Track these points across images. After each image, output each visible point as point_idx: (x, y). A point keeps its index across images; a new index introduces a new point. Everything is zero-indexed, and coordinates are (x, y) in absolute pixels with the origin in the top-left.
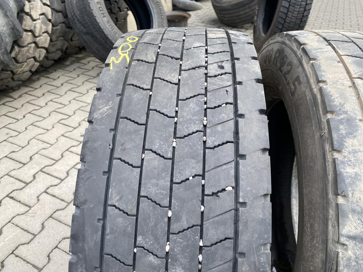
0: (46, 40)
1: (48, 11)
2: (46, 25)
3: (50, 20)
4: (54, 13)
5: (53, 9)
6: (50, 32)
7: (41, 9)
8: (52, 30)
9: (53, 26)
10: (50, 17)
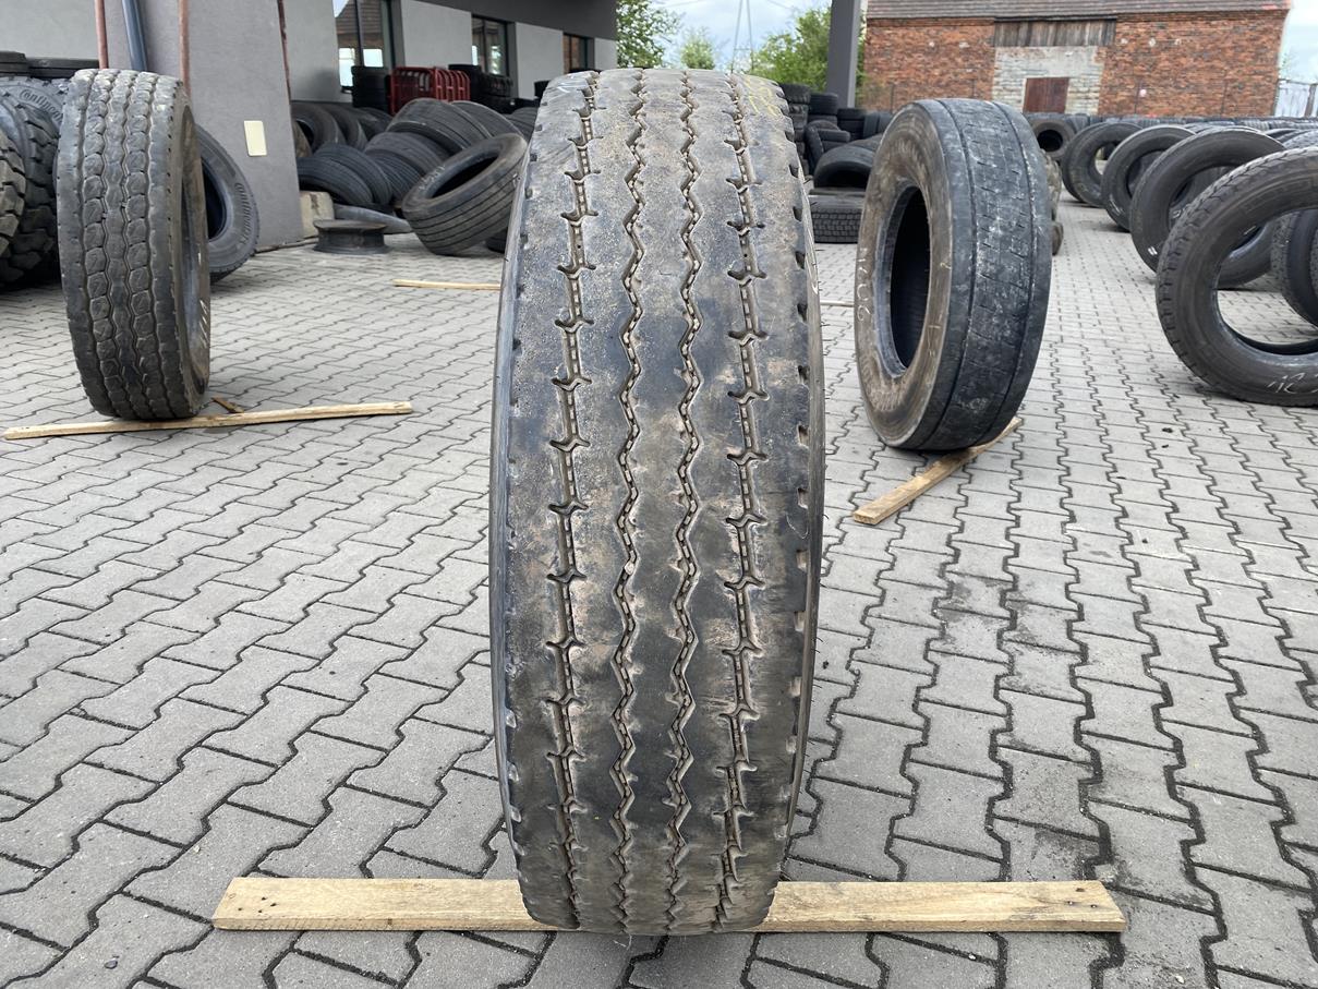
0: (11, 223)
1: (22, 181)
2: (13, 200)
3: (22, 195)
4: (30, 185)
5: (29, 180)
6: (20, 213)
7: (8, 175)
8: (24, 212)
9: (27, 206)
10: (23, 191)
